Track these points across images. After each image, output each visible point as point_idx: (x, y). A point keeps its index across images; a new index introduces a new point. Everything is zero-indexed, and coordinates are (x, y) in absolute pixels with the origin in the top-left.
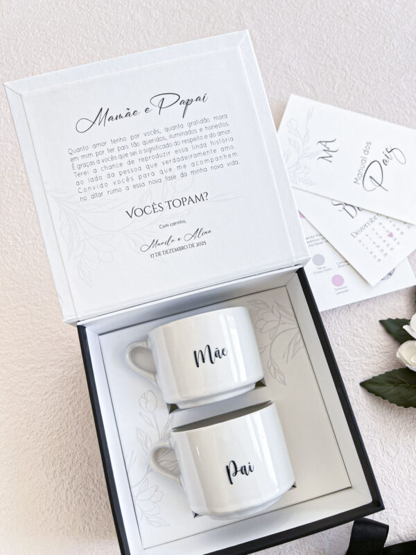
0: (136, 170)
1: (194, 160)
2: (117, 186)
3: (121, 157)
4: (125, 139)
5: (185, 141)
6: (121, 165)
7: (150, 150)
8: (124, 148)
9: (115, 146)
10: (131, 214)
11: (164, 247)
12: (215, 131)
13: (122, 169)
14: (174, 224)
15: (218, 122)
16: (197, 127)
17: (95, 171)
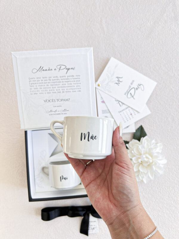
0: (49, 88)
1: (67, 88)
2: (42, 92)
3: (45, 83)
4: (47, 78)
5: (65, 82)
6: (45, 85)
7: (54, 82)
8: (46, 80)
9: (44, 79)
10: (46, 101)
11: (54, 113)
12: (75, 80)
13: (45, 87)
14: (58, 106)
15: (77, 77)
16: (70, 78)
17: (36, 86)
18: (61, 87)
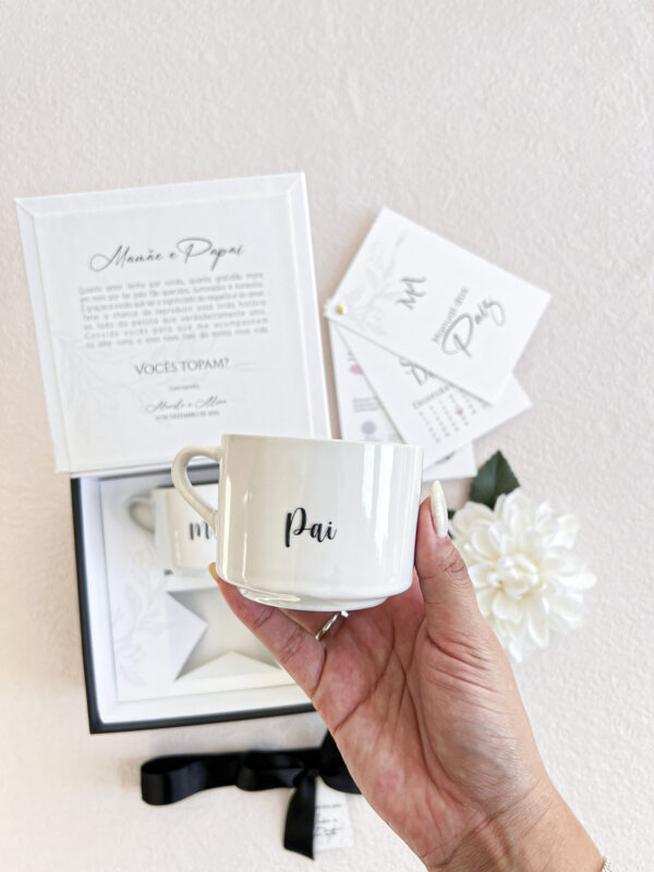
0: (151, 322)
1: (218, 320)
2: (129, 337)
3: (137, 305)
4: (143, 286)
6: (136, 314)
7: (170, 302)
8: (141, 295)
10: (140, 370)
11: (172, 411)
12: (246, 291)
13: (137, 319)
14: (186, 388)
15: (250, 281)
16: (226, 284)
17: (106, 317)
18: (196, 318)
